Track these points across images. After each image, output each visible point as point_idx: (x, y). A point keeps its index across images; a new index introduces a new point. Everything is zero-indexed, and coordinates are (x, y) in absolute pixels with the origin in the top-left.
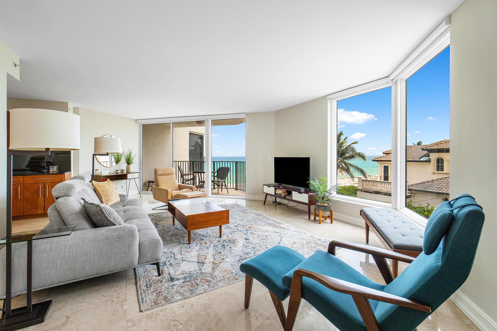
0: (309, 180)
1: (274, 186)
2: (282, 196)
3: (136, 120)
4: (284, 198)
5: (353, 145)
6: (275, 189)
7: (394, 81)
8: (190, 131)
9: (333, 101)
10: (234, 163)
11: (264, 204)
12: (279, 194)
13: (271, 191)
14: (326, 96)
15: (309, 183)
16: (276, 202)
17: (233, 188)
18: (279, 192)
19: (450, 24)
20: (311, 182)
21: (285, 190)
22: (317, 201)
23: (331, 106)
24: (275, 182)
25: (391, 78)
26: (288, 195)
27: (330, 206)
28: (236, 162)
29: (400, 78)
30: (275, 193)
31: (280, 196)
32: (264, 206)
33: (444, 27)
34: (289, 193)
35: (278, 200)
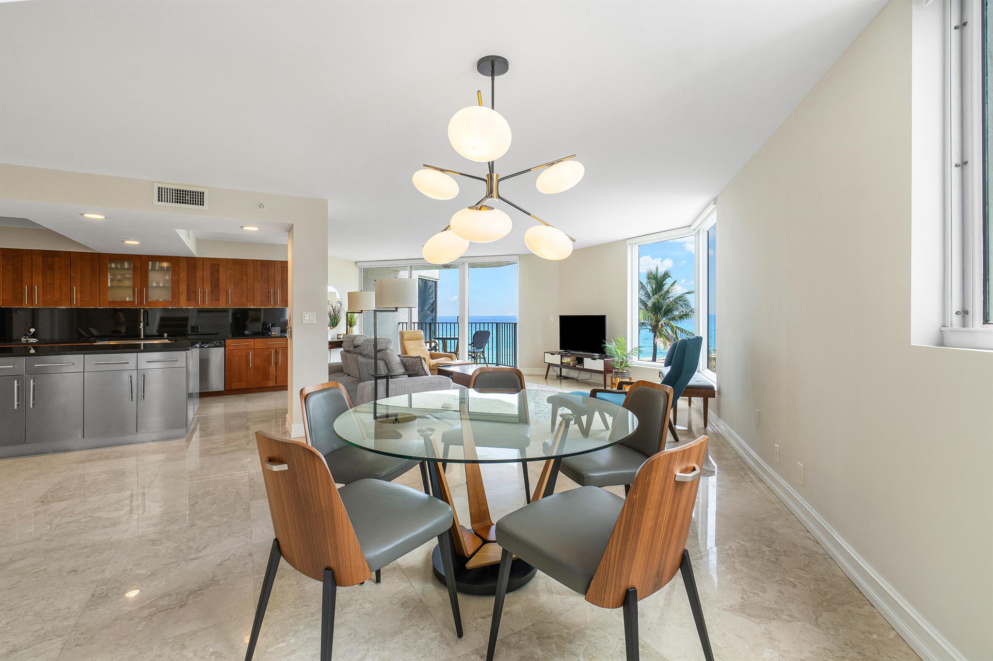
0: (605, 343)
1: (559, 353)
2: (571, 365)
3: (356, 262)
4: (574, 368)
5: (686, 296)
6: (562, 356)
7: (697, 231)
8: (419, 276)
9: (634, 246)
10: (495, 325)
11: (546, 378)
12: (566, 363)
13: (556, 359)
14: (626, 240)
15: (605, 347)
16: (561, 375)
17: (493, 364)
18: (566, 360)
19: (716, 204)
20: (607, 345)
21: (574, 358)
22: (614, 368)
23: (632, 253)
24: (561, 349)
25: (693, 227)
26: (578, 364)
27: (630, 372)
28: (497, 324)
29: (702, 228)
30: (562, 363)
31: (567, 366)
32: (546, 380)
33: (712, 207)
34: (580, 361)
35: (565, 372)
